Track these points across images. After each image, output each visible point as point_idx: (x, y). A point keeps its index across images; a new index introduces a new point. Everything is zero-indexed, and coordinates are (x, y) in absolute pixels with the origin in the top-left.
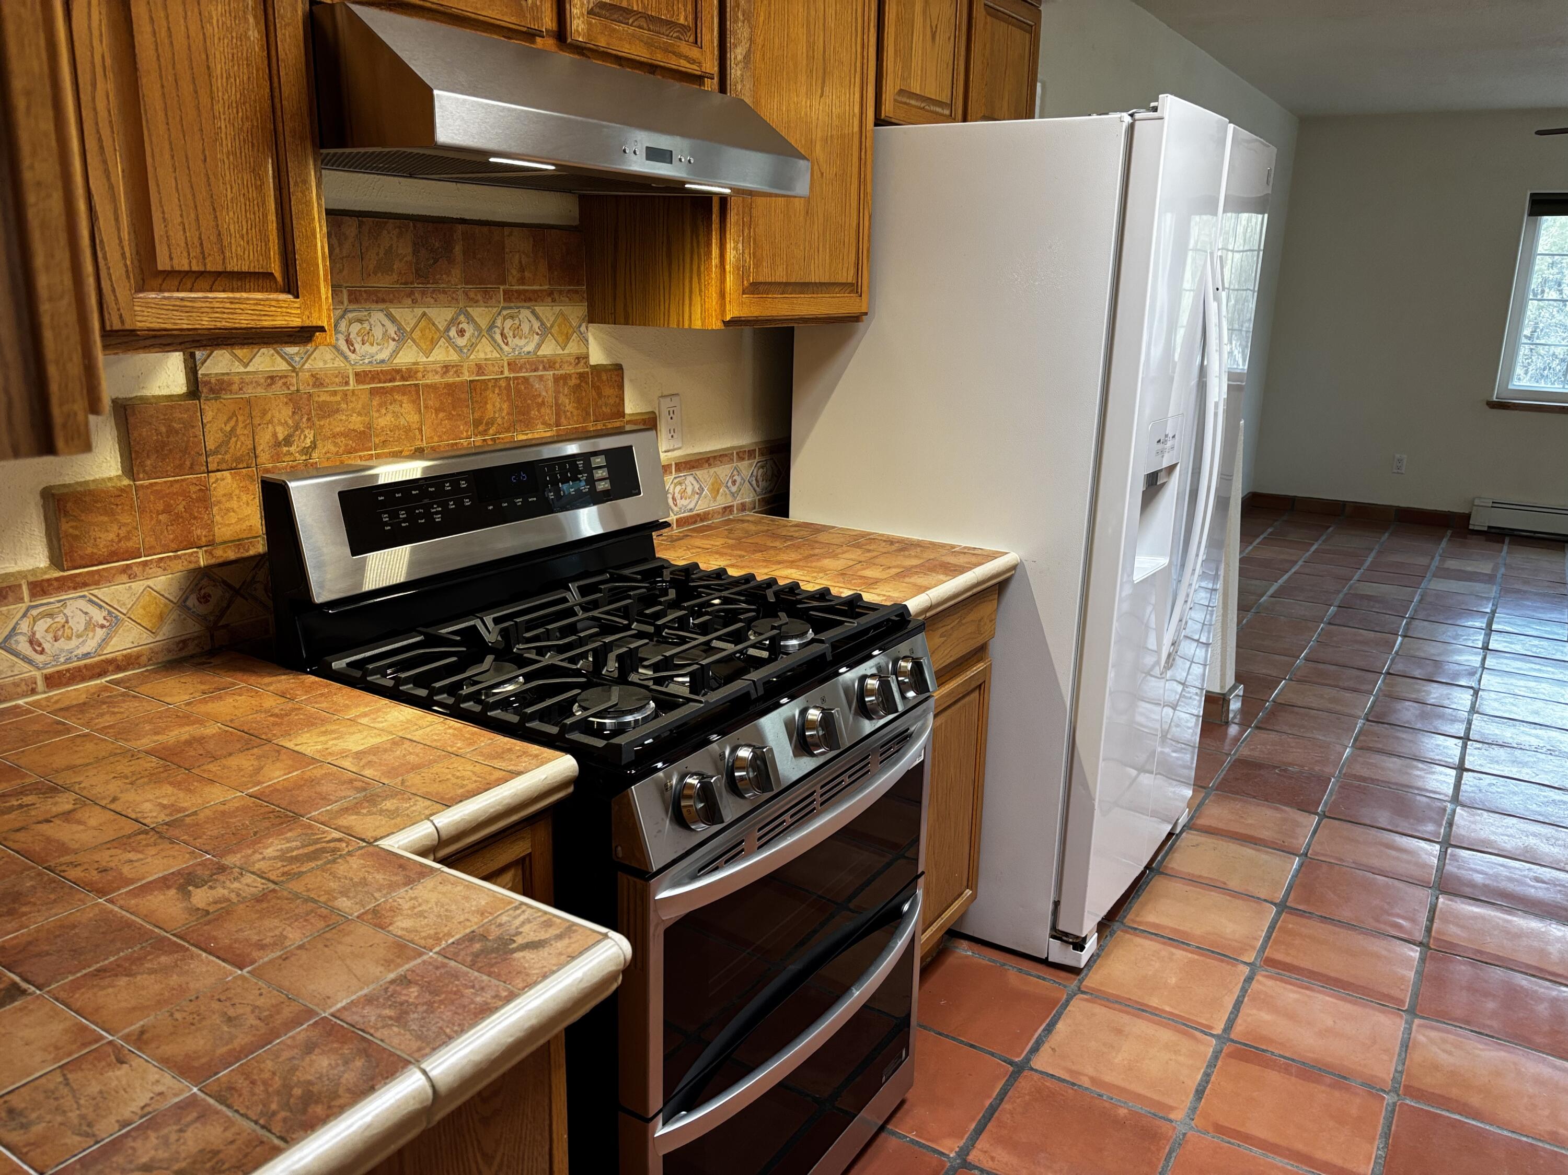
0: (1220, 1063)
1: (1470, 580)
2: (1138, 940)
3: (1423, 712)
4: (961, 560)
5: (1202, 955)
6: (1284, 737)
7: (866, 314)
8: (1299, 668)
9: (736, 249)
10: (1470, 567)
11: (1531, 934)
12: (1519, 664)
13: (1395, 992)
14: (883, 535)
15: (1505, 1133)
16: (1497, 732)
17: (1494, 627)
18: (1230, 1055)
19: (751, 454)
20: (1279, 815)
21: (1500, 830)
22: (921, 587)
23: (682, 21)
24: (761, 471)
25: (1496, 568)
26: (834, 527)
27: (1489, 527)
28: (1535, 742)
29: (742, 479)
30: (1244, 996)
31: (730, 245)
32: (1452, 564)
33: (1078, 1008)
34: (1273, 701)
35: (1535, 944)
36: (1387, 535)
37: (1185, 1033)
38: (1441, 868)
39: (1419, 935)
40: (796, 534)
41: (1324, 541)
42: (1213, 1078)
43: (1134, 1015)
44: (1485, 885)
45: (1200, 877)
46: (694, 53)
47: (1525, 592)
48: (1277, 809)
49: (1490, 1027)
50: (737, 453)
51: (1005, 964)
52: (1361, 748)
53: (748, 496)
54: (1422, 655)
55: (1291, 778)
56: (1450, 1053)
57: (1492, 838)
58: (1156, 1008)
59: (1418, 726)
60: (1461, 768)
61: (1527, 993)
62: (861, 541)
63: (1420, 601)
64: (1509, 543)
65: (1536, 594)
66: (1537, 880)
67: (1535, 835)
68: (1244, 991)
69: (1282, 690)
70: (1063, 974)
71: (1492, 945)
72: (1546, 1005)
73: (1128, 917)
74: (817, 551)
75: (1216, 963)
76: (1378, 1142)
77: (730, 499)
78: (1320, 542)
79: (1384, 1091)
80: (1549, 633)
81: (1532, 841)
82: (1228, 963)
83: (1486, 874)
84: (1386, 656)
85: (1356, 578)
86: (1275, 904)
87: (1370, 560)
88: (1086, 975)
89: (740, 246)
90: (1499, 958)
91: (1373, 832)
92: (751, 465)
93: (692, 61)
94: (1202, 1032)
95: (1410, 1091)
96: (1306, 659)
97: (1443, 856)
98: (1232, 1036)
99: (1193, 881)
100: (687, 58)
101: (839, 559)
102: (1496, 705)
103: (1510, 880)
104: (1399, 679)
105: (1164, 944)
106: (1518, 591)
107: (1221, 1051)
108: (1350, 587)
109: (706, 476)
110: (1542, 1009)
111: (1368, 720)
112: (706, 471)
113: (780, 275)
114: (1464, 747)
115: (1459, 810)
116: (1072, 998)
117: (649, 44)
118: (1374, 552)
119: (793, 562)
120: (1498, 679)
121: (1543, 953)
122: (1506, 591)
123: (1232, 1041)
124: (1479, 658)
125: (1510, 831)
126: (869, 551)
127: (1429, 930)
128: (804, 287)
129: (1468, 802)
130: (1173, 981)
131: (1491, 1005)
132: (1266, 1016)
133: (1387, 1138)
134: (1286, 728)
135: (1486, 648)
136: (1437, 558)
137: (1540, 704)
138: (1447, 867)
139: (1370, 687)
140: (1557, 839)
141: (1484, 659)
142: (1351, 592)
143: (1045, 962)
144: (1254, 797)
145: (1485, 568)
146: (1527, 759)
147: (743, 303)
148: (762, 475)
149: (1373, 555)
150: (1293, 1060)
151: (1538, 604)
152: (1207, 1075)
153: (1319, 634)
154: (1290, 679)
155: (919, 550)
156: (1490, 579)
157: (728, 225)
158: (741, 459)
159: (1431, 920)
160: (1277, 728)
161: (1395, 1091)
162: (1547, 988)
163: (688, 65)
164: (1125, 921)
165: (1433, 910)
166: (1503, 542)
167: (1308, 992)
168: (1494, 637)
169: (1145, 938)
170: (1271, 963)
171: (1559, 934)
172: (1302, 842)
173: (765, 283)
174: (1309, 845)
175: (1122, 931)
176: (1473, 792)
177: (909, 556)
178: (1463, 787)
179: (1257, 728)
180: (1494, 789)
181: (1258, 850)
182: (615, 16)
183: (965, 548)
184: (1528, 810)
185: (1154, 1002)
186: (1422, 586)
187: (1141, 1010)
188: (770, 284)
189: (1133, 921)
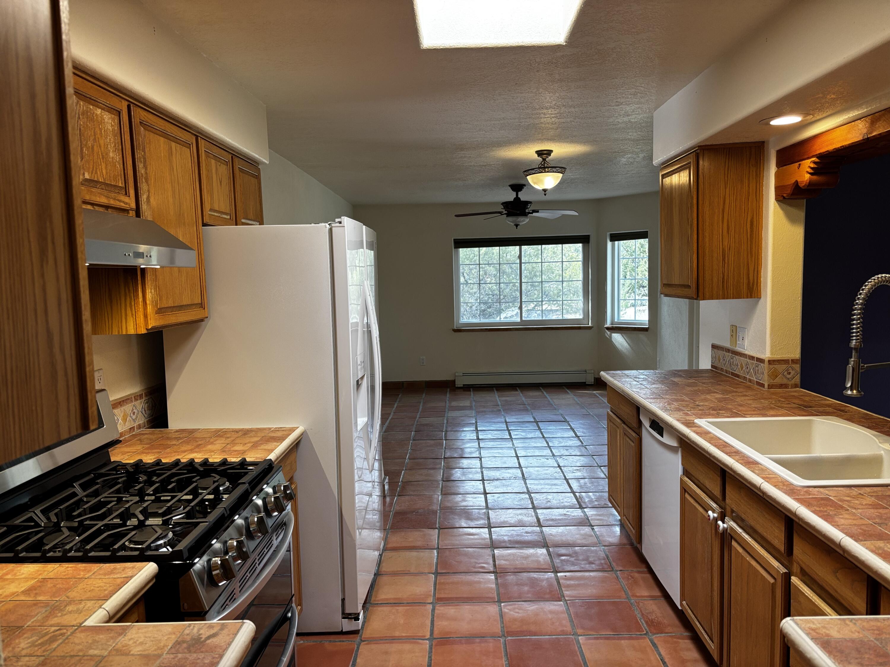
0: (433, 650)
1: (463, 410)
2: (380, 609)
3: (464, 472)
4: (279, 434)
5: (411, 606)
6: (412, 497)
7: (207, 317)
8: (407, 463)
9: (151, 292)
10: (462, 404)
11: (532, 555)
12: (492, 443)
13: (490, 595)
14: (229, 429)
15: (547, 637)
16: (494, 474)
17: (479, 429)
18: (436, 645)
19: (141, 396)
20: (422, 534)
21: (507, 516)
22: (269, 450)
23: (120, 185)
24: (146, 405)
25: (471, 403)
26: (199, 429)
27: (464, 385)
28: (509, 475)
29: (138, 411)
30: (434, 618)
31: (148, 291)
32: (454, 404)
33: (364, 649)
34: (402, 481)
35: (534, 559)
36: (424, 394)
37: (415, 643)
38: (491, 538)
39: (492, 569)
40: (181, 436)
41: (399, 402)
42: (433, 658)
43: (390, 643)
44: (509, 540)
45: (397, 571)
46: (126, 200)
47: (485, 411)
48: (420, 531)
49: (528, 597)
50: (134, 397)
51: (321, 641)
52: (445, 494)
53: (141, 420)
54: (455, 447)
55: (421, 515)
56: (518, 613)
57: (506, 520)
58: (399, 636)
59: (464, 479)
60: (485, 493)
61: (536, 579)
62: (219, 434)
63: (447, 423)
64: (473, 390)
65: (490, 411)
66: (527, 533)
67: (520, 514)
68: (433, 616)
69: (404, 475)
70: (352, 636)
71: (518, 563)
72: (545, 582)
73: (372, 599)
74: (200, 442)
75: (417, 607)
76: (504, 659)
77: (132, 423)
78: (397, 402)
79: (499, 637)
80: (499, 427)
81: (520, 517)
82: (423, 606)
83: (508, 536)
84: (441, 450)
85: (418, 417)
86: (433, 574)
87: (421, 407)
88: (362, 633)
89: (153, 291)
90: (523, 569)
91: (461, 530)
92: (141, 403)
93: (126, 203)
94: (422, 639)
95: (510, 633)
96: (409, 458)
97: (490, 533)
98: (435, 637)
99: (395, 574)
100: (124, 202)
101: (215, 444)
102: (489, 463)
103: (518, 535)
104: (450, 460)
105: (392, 606)
106: (482, 412)
107: (432, 645)
108: (417, 422)
109: (120, 412)
110: (544, 583)
111: (444, 481)
112: (119, 409)
113: (170, 304)
114: (484, 484)
115: (490, 511)
116: (359, 646)
117: (108, 197)
118: (422, 403)
119: (191, 450)
120: (487, 451)
121: (538, 562)
122: (478, 412)
123: (435, 639)
124: (477, 444)
125: (511, 515)
126: (228, 438)
127: (495, 565)
128: (181, 308)
129: (492, 507)
130: (402, 622)
131: (526, 588)
132: (445, 623)
133: (507, 655)
134: (412, 493)
135: (478, 439)
136: (448, 402)
137: (505, 459)
138: (493, 537)
139: (440, 466)
140: (529, 514)
141: (479, 444)
142: (419, 423)
143: (342, 633)
144: (409, 528)
145: (467, 403)
146: (508, 483)
147: (156, 319)
148: (148, 407)
149: (421, 404)
150: (462, 637)
151: (491, 416)
152: (430, 657)
153: (411, 446)
154: (406, 470)
155: (254, 433)
156: (470, 408)
157: (147, 281)
158: (136, 400)
159: (494, 561)
160: (408, 494)
161: (504, 635)
162: (543, 575)
163: (124, 205)
164: (371, 602)
165: (494, 556)
166: (470, 391)
167: (458, 607)
168: (480, 433)
169: (383, 606)
170: (440, 600)
171: (541, 552)
172: (435, 542)
173: (164, 308)
174: (438, 543)
175: (372, 607)
176: (493, 502)
177: (251, 437)
178: (489, 501)
179: (399, 496)
180: (500, 499)
181: (418, 552)
182: (91, 185)
183: (276, 428)
184: (515, 504)
185: (397, 634)
186: (446, 416)
187: (393, 639)
188: (167, 308)
189: (375, 600)
